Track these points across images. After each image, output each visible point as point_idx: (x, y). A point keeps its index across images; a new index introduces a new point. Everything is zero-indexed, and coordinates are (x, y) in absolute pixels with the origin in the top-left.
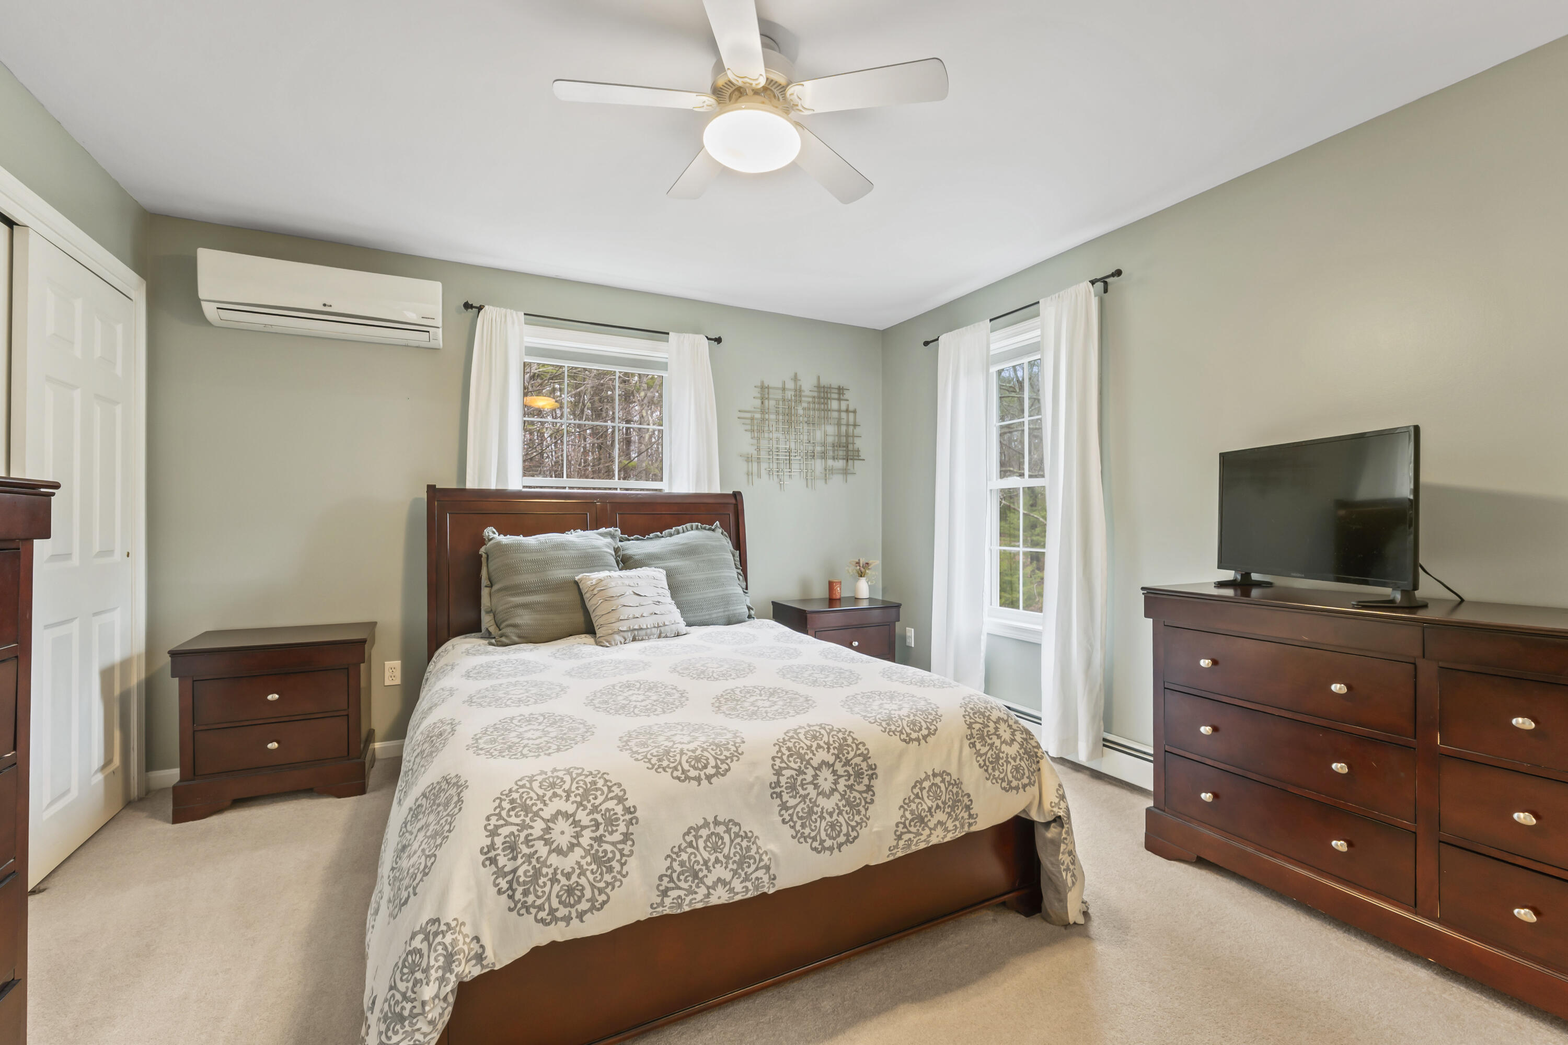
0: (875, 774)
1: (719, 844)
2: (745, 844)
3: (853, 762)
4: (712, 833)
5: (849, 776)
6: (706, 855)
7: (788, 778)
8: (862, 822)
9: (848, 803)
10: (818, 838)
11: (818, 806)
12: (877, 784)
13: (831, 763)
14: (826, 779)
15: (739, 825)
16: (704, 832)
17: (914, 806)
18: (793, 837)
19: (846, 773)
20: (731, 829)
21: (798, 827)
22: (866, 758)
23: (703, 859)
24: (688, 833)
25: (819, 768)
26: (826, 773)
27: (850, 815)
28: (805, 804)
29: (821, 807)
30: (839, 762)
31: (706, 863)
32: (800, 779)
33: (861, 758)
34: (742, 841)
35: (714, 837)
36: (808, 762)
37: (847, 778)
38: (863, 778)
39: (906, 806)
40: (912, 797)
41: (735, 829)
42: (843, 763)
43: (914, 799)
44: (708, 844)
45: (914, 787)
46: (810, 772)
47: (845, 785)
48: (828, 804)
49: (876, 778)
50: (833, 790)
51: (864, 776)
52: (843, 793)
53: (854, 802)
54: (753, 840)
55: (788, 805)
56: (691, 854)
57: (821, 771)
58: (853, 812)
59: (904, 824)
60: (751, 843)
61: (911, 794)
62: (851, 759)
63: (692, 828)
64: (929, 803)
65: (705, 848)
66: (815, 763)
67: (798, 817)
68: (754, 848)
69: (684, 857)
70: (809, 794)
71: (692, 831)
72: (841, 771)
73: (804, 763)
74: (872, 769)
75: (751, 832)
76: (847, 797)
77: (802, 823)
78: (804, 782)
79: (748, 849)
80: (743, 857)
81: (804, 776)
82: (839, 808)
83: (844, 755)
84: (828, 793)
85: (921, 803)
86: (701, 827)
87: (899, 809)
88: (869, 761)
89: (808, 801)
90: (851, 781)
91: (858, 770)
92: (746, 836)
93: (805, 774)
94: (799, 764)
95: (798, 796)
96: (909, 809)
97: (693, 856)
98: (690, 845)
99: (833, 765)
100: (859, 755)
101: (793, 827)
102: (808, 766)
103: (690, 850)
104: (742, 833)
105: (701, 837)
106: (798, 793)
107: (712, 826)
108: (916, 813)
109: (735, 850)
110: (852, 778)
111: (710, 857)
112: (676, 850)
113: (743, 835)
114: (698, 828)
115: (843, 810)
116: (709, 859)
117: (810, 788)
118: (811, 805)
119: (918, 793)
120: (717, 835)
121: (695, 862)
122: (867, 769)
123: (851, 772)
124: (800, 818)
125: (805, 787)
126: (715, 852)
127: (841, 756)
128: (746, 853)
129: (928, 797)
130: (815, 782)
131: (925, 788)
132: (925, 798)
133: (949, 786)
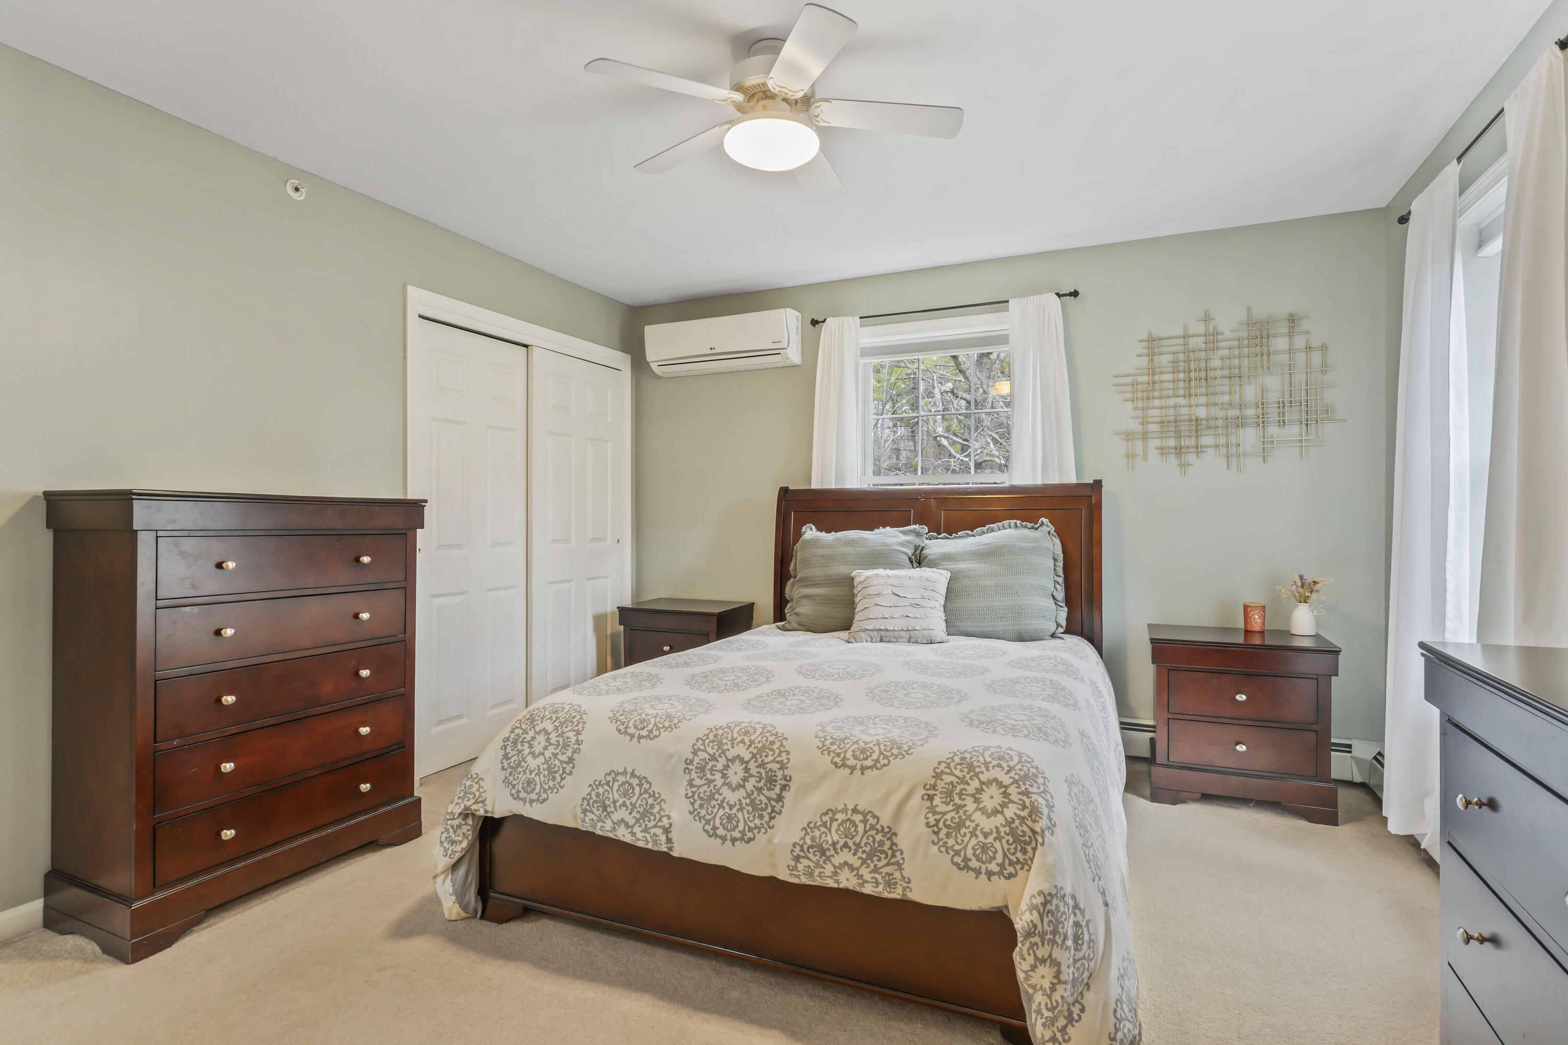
0: (789, 786)
1: (629, 792)
2: (650, 801)
3: (769, 766)
4: (627, 782)
5: (761, 778)
6: (616, 796)
7: (700, 760)
8: (762, 827)
9: (752, 803)
10: (712, 823)
11: (721, 795)
12: (788, 796)
13: (746, 759)
14: (736, 773)
15: (650, 784)
16: (621, 779)
17: (817, 833)
18: (691, 813)
19: (758, 775)
20: (643, 784)
21: (696, 806)
22: (783, 767)
23: (614, 799)
24: (609, 774)
25: (733, 760)
26: (737, 768)
27: (751, 816)
28: (709, 787)
29: (723, 796)
30: (754, 762)
31: (614, 802)
32: (711, 764)
33: (779, 766)
34: (649, 798)
35: (627, 785)
36: (724, 752)
37: (758, 779)
38: (775, 786)
39: (809, 830)
40: (819, 823)
41: (646, 786)
42: (758, 764)
43: (820, 826)
44: (621, 788)
45: (825, 814)
46: (723, 761)
47: (754, 786)
48: (732, 797)
49: (789, 791)
50: (739, 786)
51: (777, 784)
52: (750, 792)
53: (759, 805)
54: (658, 800)
55: (694, 783)
56: (606, 790)
57: (733, 764)
58: (755, 815)
59: (802, 847)
60: (656, 803)
61: (819, 820)
62: (767, 763)
63: (613, 771)
64: (836, 837)
65: (617, 790)
66: (730, 755)
67: (699, 797)
68: (657, 808)
69: (601, 790)
70: (715, 780)
71: (613, 773)
72: (754, 771)
73: (720, 751)
74: (786, 780)
75: (659, 793)
76: (752, 797)
77: (701, 803)
78: (714, 768)
79: (652, 806)
80: (646, 811)
81: (715, 763)
82: (741, 804)
83: (761, 757)
84: (734, 786)
85: (826, 834)
86: (620, 774)
87: (802, 830)
88: (785, 770)
89: (712, 786)
90: (761, 784)
91: (771, 776)
92: (654, 795)
93: (717, 761)
94: (714, 751)
95: (704, 778)
96: (811, 834)
97: (607, 793)
98: (608, 783)
99: (747, 762)
100: (778, 762)
101: (692, 804)
102: (722, 755)
103: (606, 787)
104: (650, 791)
105: (618, 781)
106: (705, 776)
107: (629, 775)
108: (817, 841)
109: (641, 803)
110: (763, 781)
111: (619, 799)
112: (597, 783)
113: (652, 793)
114: (617, 774)
115: (745, 808)
116: (618, 800)
117: (718, 776)
118: (713, 791)
119: (827, 822)
120: (631, 785)
121: (607, 798)
122: (781, 778)
123: (764, 775)
124: (701, 799)
125: (713, 772)
126: (625, 797)
127: (758, 756)
128: (650, 809)
129: (837, 831)
130: (725, 772)
131: (837, 820)
132: (833, 831)
133: (870, 829)
